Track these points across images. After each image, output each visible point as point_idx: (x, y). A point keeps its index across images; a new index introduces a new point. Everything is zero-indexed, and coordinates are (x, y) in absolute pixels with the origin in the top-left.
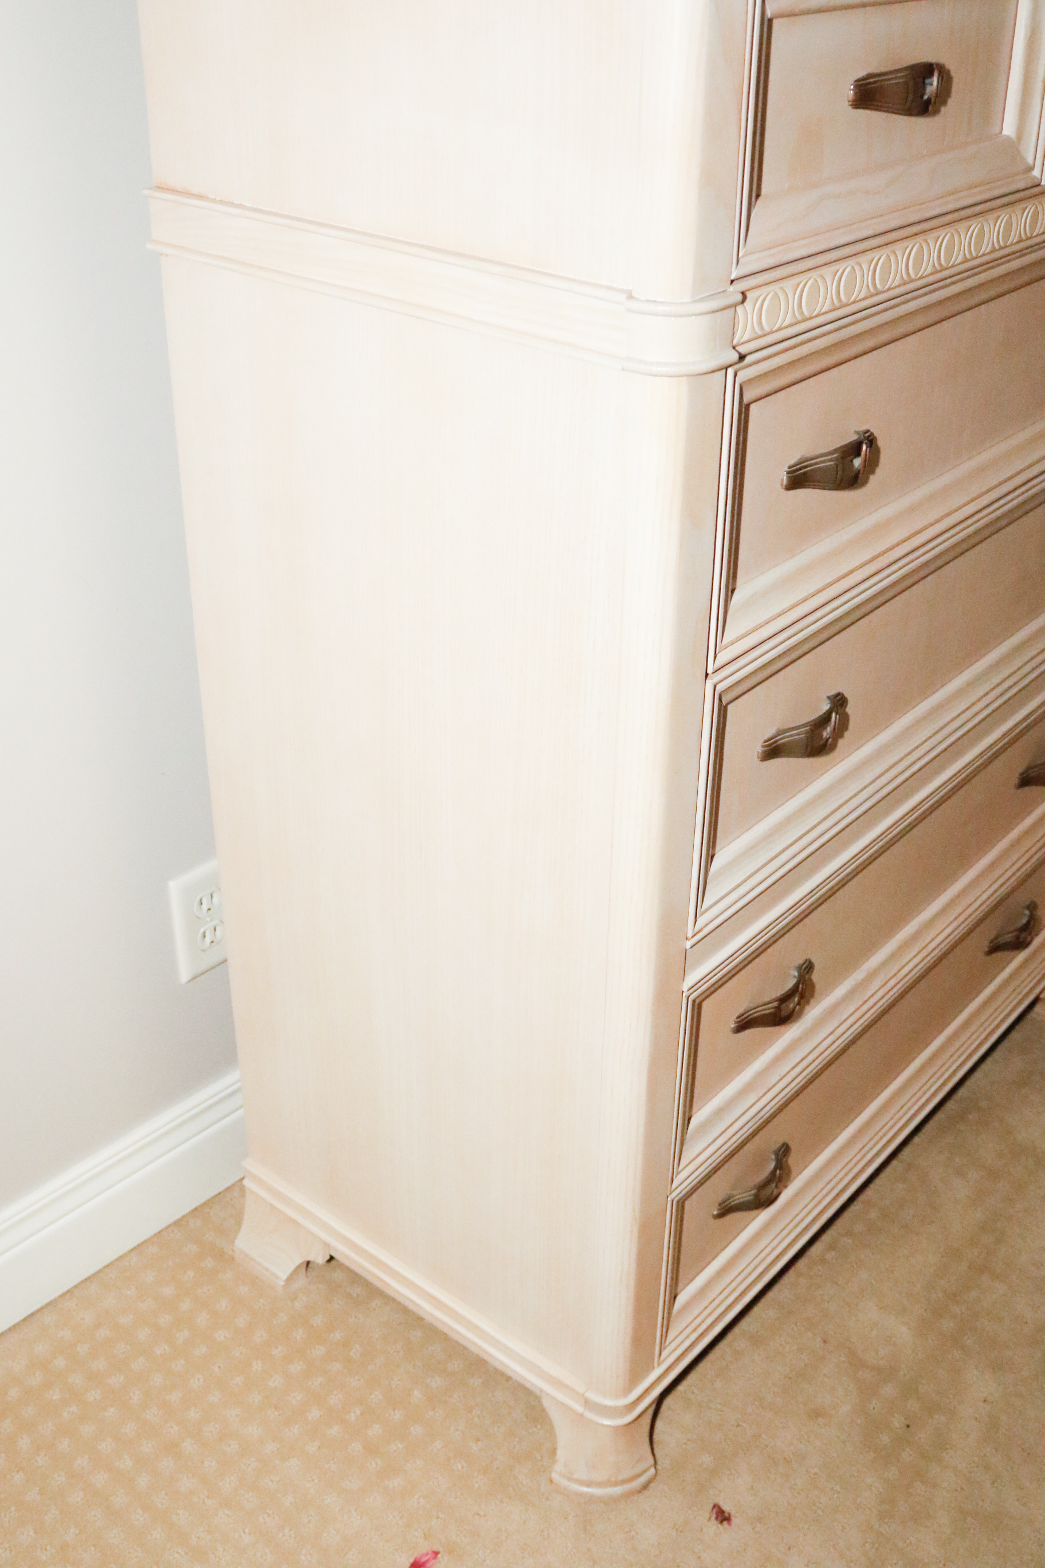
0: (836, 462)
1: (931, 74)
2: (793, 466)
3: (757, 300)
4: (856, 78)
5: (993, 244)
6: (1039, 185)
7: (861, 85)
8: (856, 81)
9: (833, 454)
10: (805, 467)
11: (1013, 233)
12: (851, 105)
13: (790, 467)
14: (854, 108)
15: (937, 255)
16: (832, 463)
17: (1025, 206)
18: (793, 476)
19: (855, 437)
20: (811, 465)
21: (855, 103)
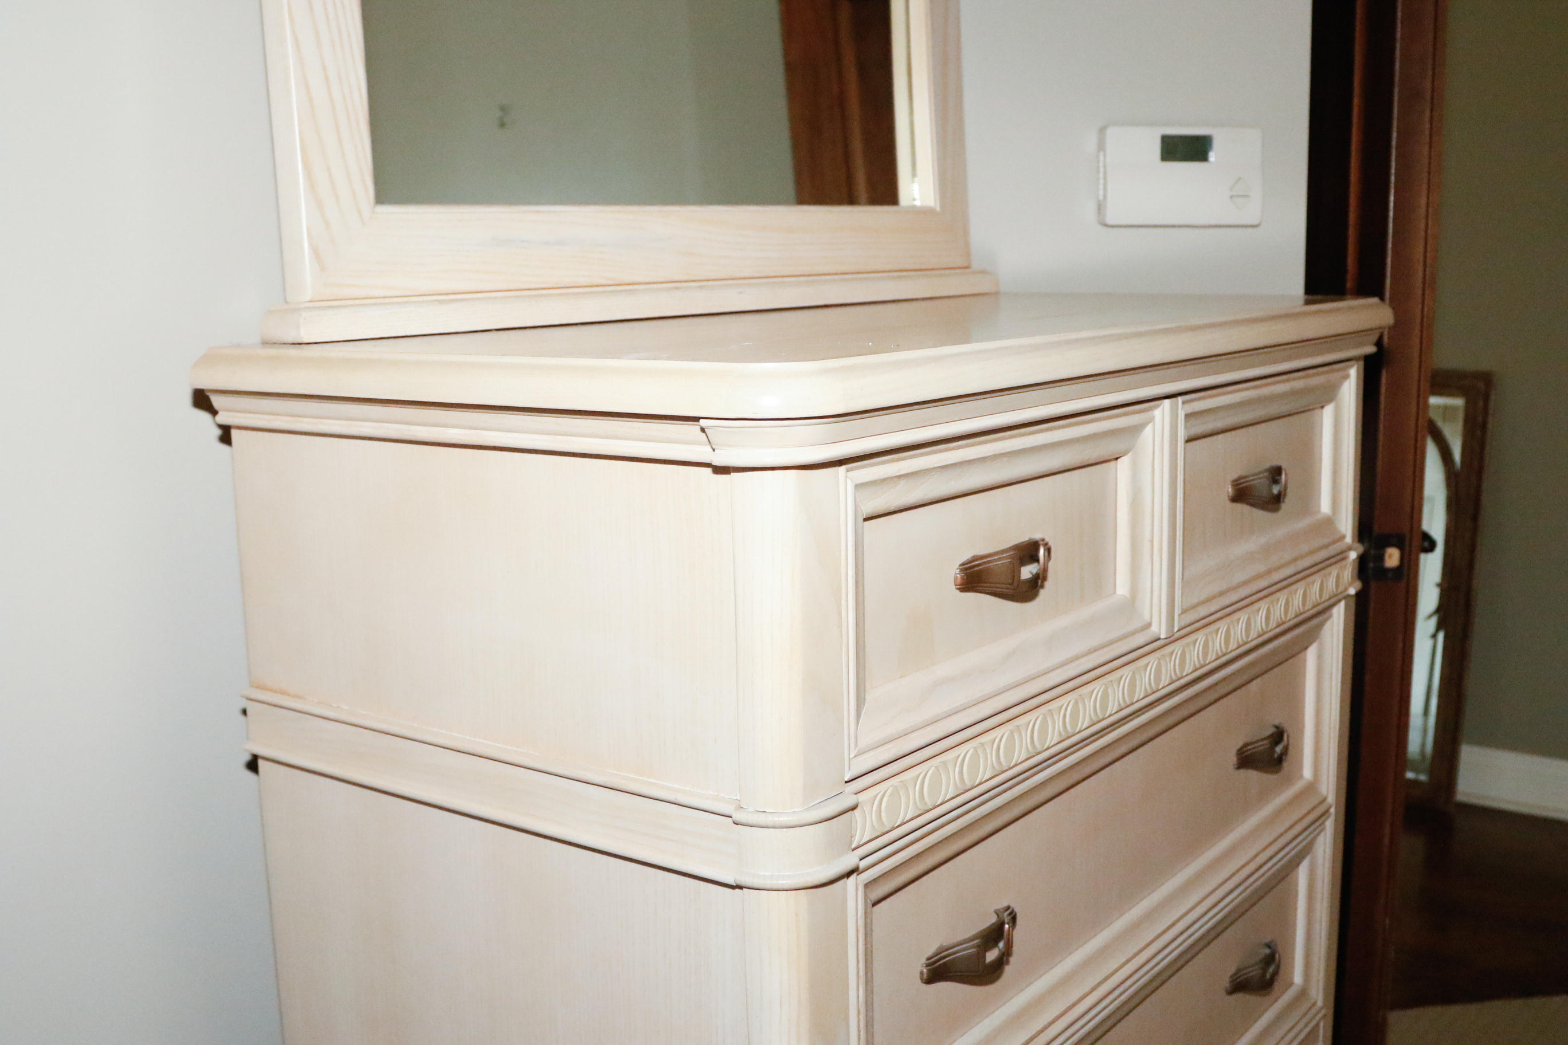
0: (977, 949)
1: (1037, 550)
2: (931, 958)
3: (875, 800)
4: (961, 563)
5: (1119, 702)
6: (1159, 639)
7: (966, 569)
8: (961, 565)
9: (973, 940)
10: (945, 957)
11: (1138, 689)
12: (957, 589)
13: (928, 959)
14: (961, 592)
15: (1063, 724)
16: (975, 950)
17: (1147, 662)
18: (934, 968)
19: (993, 919)
20: (949, 955)
21: (964, 586)
